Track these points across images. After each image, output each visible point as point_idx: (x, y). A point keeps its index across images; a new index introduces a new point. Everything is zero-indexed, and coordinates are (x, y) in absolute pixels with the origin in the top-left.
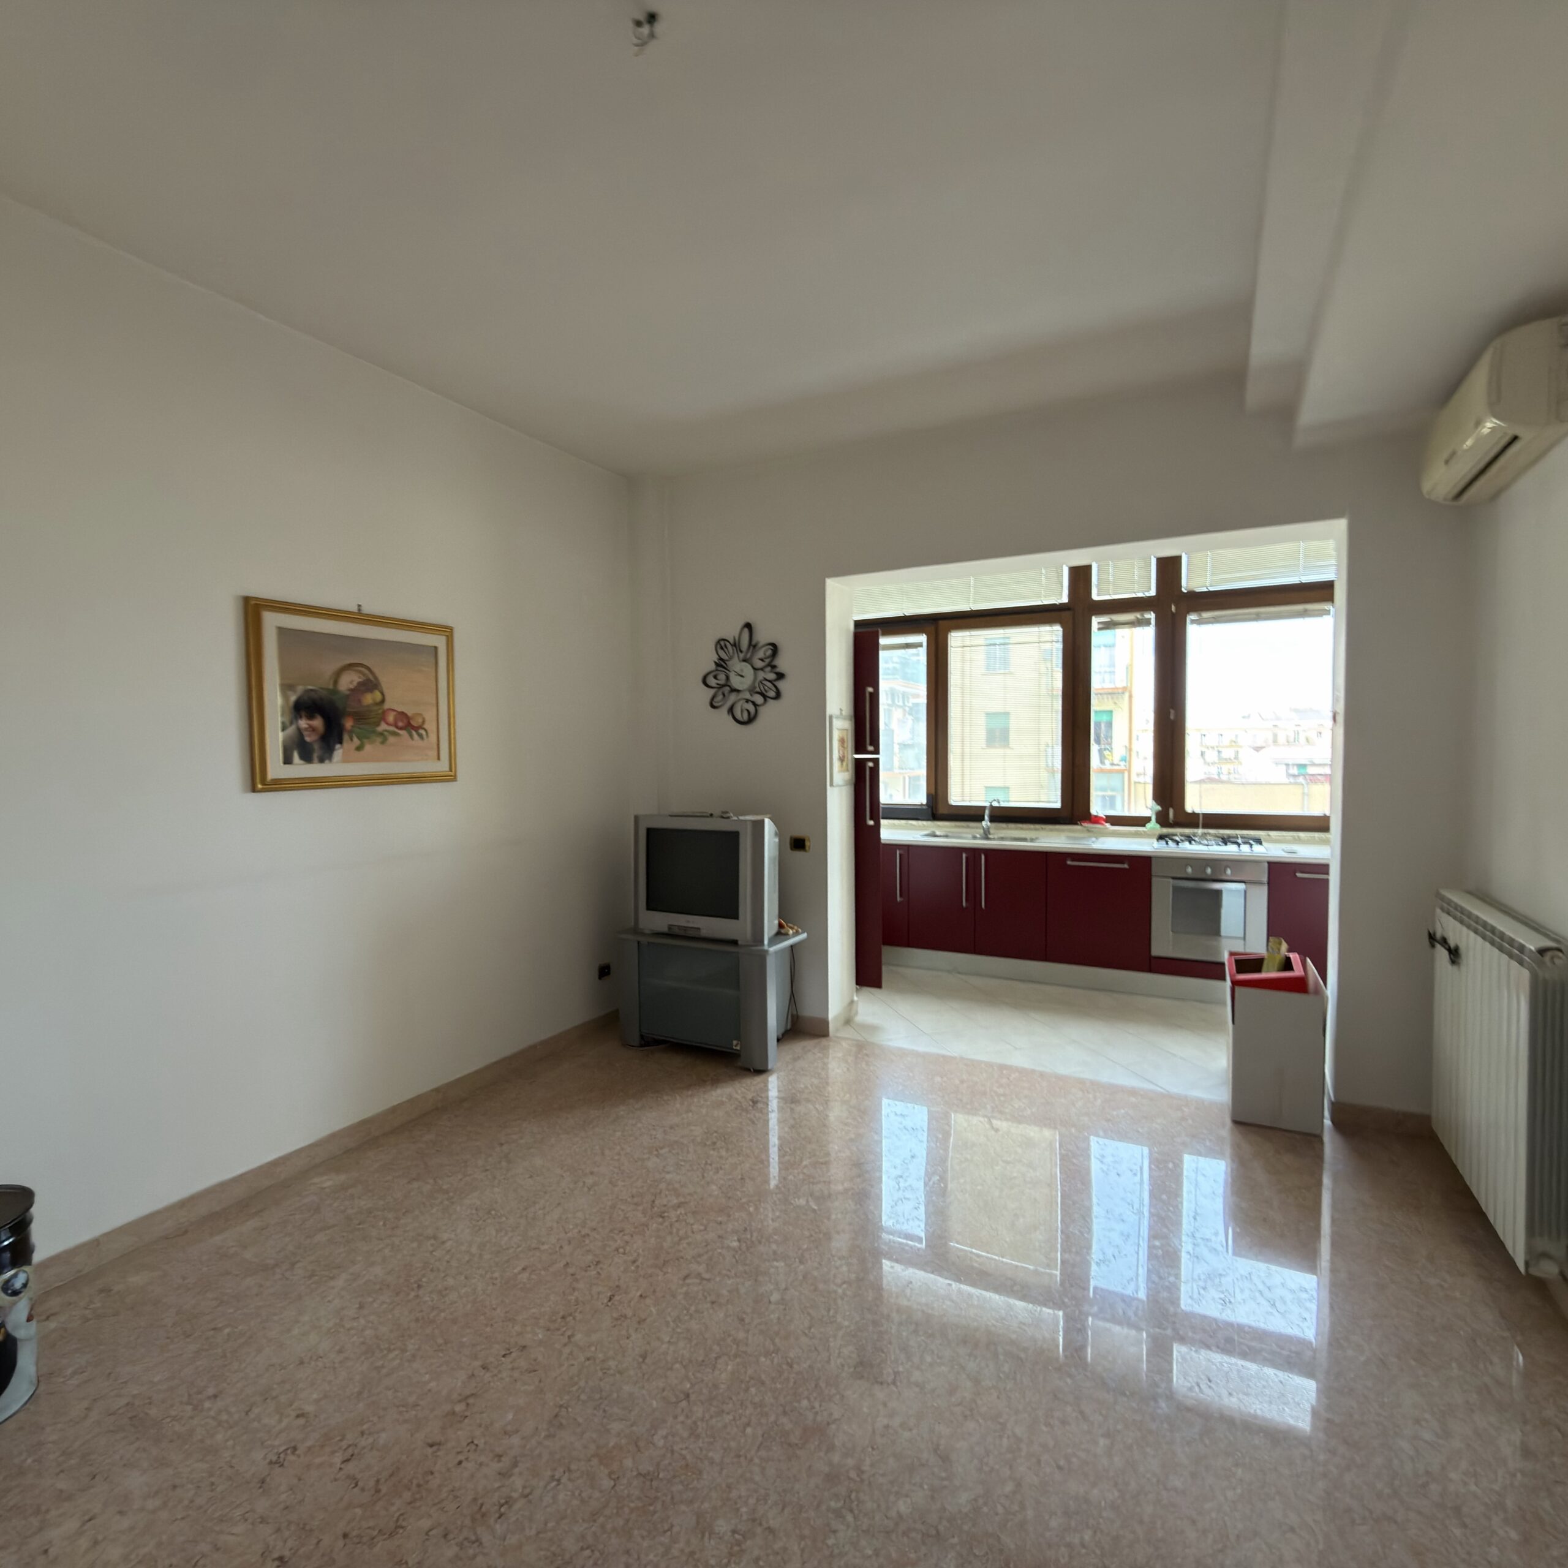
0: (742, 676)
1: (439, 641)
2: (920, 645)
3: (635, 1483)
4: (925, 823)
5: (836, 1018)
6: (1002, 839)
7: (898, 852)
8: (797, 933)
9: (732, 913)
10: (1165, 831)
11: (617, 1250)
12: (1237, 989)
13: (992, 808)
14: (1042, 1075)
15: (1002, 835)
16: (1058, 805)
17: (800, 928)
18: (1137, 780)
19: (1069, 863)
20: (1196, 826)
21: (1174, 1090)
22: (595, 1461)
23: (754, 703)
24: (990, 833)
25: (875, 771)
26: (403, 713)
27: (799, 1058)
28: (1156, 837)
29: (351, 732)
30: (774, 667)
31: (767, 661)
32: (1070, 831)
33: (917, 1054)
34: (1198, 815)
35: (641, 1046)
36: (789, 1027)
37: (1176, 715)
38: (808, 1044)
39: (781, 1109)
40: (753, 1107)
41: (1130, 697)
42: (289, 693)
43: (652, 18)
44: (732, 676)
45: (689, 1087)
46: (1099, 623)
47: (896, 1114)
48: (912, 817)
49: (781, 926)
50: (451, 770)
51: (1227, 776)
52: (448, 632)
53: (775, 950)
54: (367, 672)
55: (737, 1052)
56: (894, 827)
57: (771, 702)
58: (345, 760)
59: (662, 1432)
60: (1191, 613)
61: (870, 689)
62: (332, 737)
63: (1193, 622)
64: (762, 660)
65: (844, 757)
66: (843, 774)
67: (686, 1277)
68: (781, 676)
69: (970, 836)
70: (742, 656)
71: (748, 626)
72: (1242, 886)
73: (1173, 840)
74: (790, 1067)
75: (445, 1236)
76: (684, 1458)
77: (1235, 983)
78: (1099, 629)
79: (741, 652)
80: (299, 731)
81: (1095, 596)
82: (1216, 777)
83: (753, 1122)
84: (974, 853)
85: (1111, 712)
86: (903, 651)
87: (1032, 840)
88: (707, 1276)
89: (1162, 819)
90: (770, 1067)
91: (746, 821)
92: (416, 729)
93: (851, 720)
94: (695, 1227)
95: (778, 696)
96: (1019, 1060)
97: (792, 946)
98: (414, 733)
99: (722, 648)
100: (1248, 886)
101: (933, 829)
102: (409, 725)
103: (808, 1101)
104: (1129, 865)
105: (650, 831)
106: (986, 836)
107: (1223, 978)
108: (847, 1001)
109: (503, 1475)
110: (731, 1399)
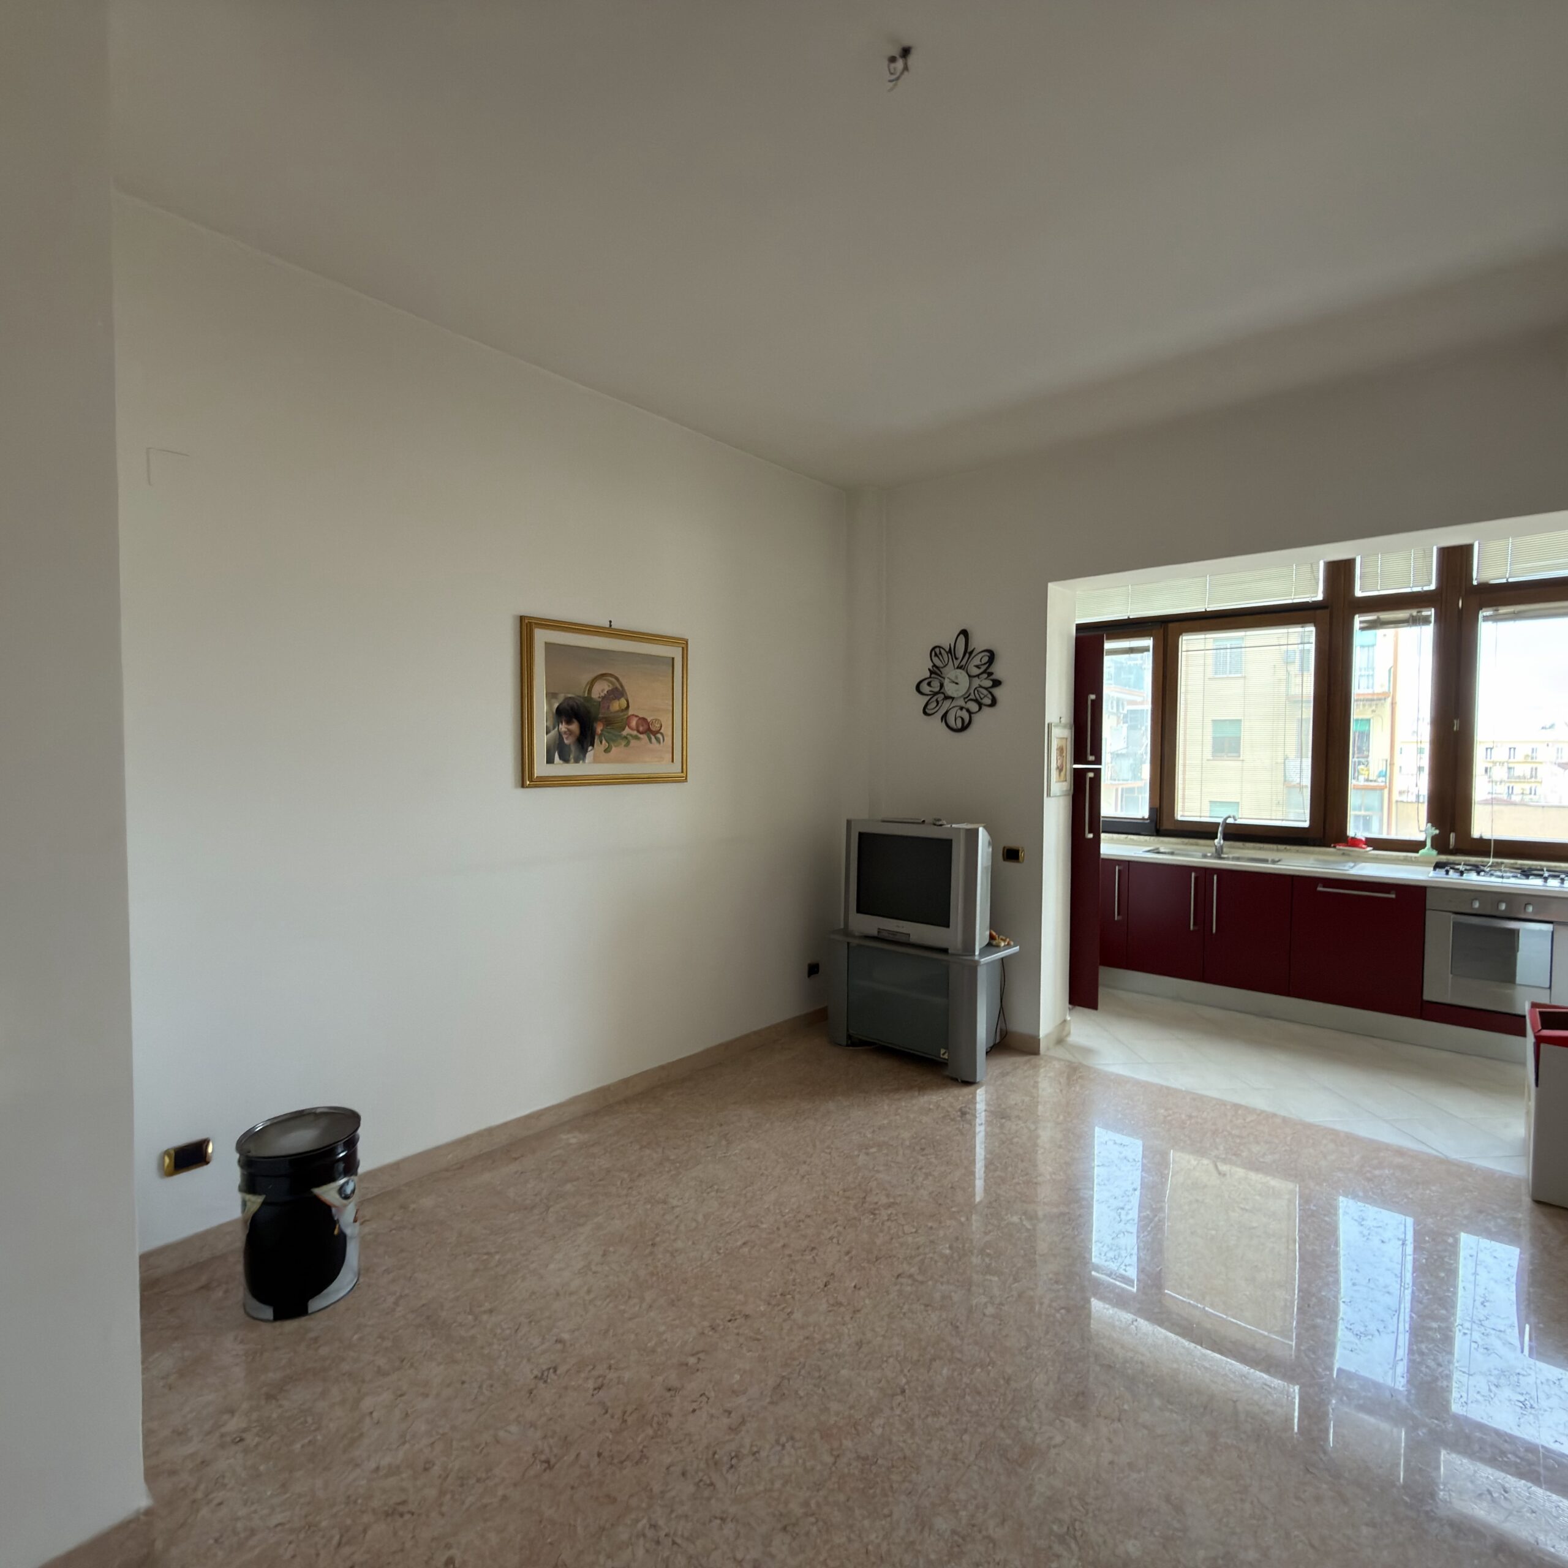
0: (957, 684)
1: (675, 652)
2: (1144, 650)
3: (854, 1464)
4: (1147, 838)
5: (1047, 1036)
6: (1238, 859)
7: (1117, 868)
8: (1008, 946)
9: (943, 921)
10: (1444, 858)
11: (831, 1238)
12: (1543, 1046)
13: (1227, 826)
14: (1285, 1120)
15: (1237, 855)
16: (1306, 825)
17: (1013, 941)
18: (1400, 799)
19: (1320, 889)
20: (1487, 855)
21: (1454, 1156)
22: (817, 1436)
23: (968, 710)
24: (1222, 853)
25: (1096, 782)
26: (644, 719)
27: (1008, 1074)
28: (1434, 865)
29: (601, 735)
30: (990, 674)
31: (983, 668)
32: (1319, 853)
33: (1137, 1083)
34: (1489, 841)
35: (847, 1045)
36: (997, 1041)
37: (1461, 725)
38: (1020, 1060)
39: (989, 1123)
40: (961, 1117)
41: (1393, 704)
42: (553, 700)
43: (906, 52)
44: (946, 682)
45: (897, 1090)
46: (1361, 622)
47: (1115, 1143)
48: (1134, 832)
49: (992, 937)
50: (682, 772)
51: (1520, 797)
52: (683, 644)
53: (986, 961)
54: (613, 680)
55: (945, 1061)
56: (1112, 841)
57: (985, 709)
58: (596, 760)
59: (879, 1421)
60: (1484, 609)
61: (1093, 697)
62: (585, 739)
63: (1486, 619)
64: (978, 667)
65: (1062, 765)
66: (1061, 784)
67: (899, 1276)
68: (997, 683)
69: (1200, 854)
70: (957, 663)
71: (964, 633)
72: (1548, 927)
73: (1457, 870)
74: (999, 1083)
75: (675, 1202)
76: (902, 1450)
77: (1539, 1040)
78: (1362, 629)
79: (956, 659)
80: (560, 734)
81: (1359, 593)
82: (1505, 797)
83: (962, 1134)
84: (1204, 873)
85: (1368, 720)
86: (1127, 656)
87: (1274, 862)
88: (920, 1278)
89: (1440, 844)
90: (978, 1080)
91: (959, 829)
92: (655, 733)
93: (1071, 729)
94: (906, 1228)
95: (994, 703)
96: (1259, 1102)
97: (1002, 959)
98: (653, 737)
99: (936, 655)
100: (1558, 927)
101: (1158, 846)
102: (649, 730)
103: (1019, 1117)
104: (1396, 895)
105: (861, 835)
106: (1219, 854)
107: (1523, 1034)
108: (1058, 1022)
109: (734, 1430)
110: (946, 1402)
